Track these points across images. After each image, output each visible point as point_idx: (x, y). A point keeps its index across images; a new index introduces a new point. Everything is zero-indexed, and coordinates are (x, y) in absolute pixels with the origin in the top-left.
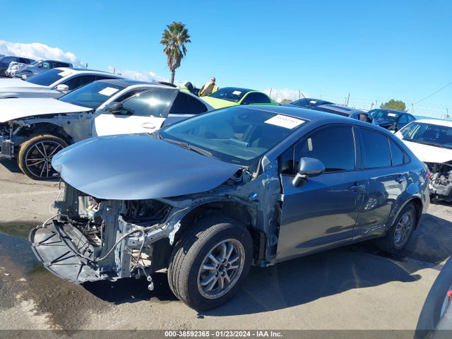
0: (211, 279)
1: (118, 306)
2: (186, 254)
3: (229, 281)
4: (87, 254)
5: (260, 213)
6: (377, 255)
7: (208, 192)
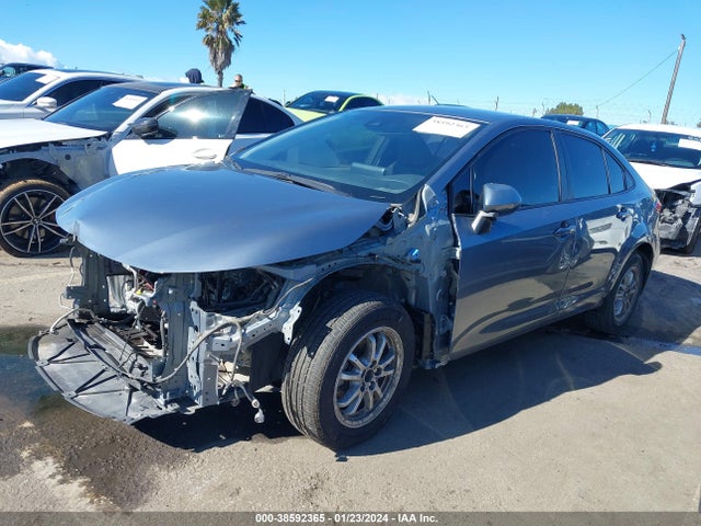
0: (355, 395)
1: (202, 455)
2: (312, 357)
3: (381, 396)
4: (137, 371)
5: (422, 281)
6: (587, 336)
7: (341, 251)
